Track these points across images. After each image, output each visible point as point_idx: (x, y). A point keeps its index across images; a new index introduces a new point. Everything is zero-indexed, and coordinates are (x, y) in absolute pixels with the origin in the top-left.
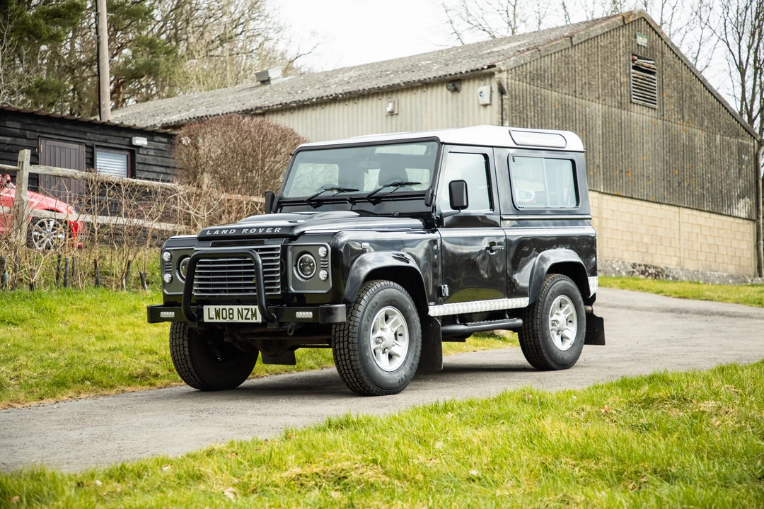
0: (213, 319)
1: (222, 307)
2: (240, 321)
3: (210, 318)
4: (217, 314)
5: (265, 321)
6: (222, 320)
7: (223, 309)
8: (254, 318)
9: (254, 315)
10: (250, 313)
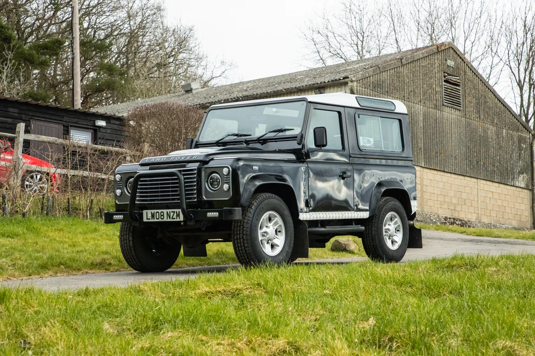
0: (150, 219)
2: (169, 220)
3: (147, 219)
4: (153, 216)
5: (185, 219)
6: (156, 220)
7: (157, 212)
8: (178, 218)
9: (178, 215)
10: (175, 214)
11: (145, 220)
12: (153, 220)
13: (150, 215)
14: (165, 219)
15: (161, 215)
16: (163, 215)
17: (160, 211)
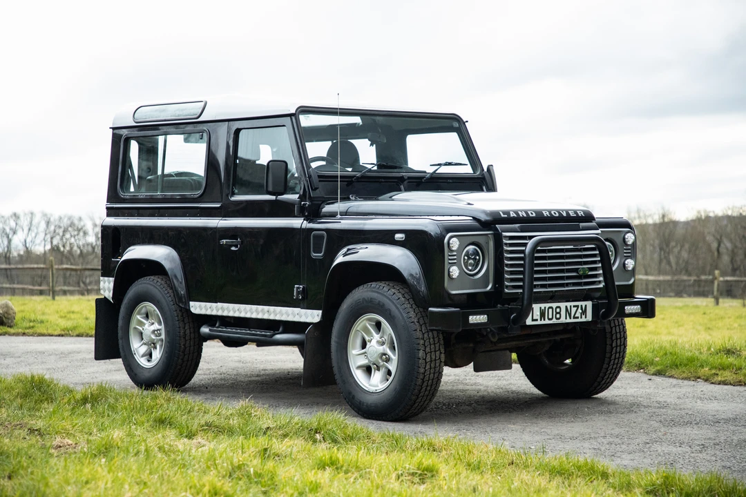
0: (537, 320)
1: (547, 305)
2: (568, 320)
3: (533, 320)
4: (542, 314)
6: (546, 322)
7: (549, 308)
8: (583, 316)
9: (584, 312)
10: (580, 311)
11: (529, 322)
12: (543, 322)
13: (539, 314)
14: (563, 320)
15: (557, 313)
16: (559, 313)
17: (554, 305)
